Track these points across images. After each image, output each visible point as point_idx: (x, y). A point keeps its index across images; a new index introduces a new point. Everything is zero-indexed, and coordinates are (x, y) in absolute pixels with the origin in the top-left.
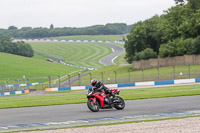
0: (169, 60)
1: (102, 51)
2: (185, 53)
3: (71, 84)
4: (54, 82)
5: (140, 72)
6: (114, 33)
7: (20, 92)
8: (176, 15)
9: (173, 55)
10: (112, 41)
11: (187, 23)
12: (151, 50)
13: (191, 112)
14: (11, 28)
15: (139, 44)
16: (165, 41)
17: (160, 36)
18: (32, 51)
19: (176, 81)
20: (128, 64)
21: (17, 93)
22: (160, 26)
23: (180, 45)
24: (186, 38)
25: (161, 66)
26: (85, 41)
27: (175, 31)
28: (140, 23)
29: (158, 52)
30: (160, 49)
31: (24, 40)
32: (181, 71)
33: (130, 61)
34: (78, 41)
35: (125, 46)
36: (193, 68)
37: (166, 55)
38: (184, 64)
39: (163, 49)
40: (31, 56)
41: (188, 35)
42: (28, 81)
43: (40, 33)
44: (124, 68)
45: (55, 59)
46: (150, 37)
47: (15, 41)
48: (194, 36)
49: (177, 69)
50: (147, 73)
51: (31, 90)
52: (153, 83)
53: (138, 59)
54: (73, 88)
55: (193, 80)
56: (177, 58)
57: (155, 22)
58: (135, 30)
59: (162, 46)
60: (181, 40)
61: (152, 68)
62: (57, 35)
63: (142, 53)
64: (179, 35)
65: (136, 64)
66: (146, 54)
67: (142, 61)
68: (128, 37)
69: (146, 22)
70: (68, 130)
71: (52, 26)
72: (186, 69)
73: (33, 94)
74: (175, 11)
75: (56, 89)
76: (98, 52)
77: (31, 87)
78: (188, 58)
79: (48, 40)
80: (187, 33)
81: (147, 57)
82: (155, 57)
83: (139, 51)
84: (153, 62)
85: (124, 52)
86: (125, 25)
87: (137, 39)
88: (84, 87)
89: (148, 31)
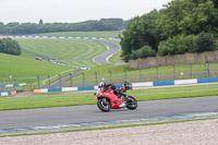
0: (169, 59)
1: (96, 50)
2: (186, 51)
3: (61, 85)
4: (44, 82)
5: (137, 72)
6: (109, 29)
7: (6, 94)
8: (176, 9)
9: (174, 53)
10: (107, 38)
11: (187, 18)
12: (149, 48)
13: (192, 115)
15: (136, 41)
16: (165, 38)
17: (159, 32)
18: (19, 49)
19: (176, 82)
20: (124, 63)
21: (3, 94)
22: (159, 22)
23: (180, 43)
24: (188, 34)
25: (160, 65)
26: (78, 38)
27: (176, 27)
28: (137, 18)
29: (157, 50)
30: (159, 47)
31: (11, 37)
32: (182, 70)
33: (127, 60)
34: (70, 38)
35: (121, 44)
36: (195, 67)
37: (165, 53)
38: (185, 63)
39: (162, 46)
40: (18, 54)
41: (189, 31)
42: (15, 81)
43: (28, 29)
44: (120, 67)
45: (44, 58)
46: (148, 34)
48: (196, 33)
49: (178, 68)
50: (145, 73)
51: (18, 91)
52: (151, 83)
53: (135, 58)
54: (64, 89)
55: (195, 81)
56: (178, 56)
57: (154, 18)
58: (132, 26)
59: (161, 43)
60: (182, 37)
61: (150, 67)
62: (47, 32)
63: (140, 51)
64: (180, 32)
65: (133, 63)
66: (144, 52)
67: (140, 60)
68: (124, 33)
69: (144, 17)
70: (58, 135)
71: (41, 21)
72: (188, 68)
73: (20, 95)
74: (175, 6)
75: (46, 90)
76: (92, 50)
77: (18, 88)
78: (190, 57)
79: (37, 37)
80: (188, 29)
81: (145, 56)
82: (154, 56)
83: (137, 48)
84: (152, 61)
85: (120, 50)
86: (121, 20)
87: (134, 36)
88: (76, 89)
89: (146, 26)
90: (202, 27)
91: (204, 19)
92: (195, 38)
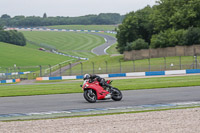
0: (161, 51)
1: (95, 41)
2: (176, 44)
3: (61, 74)
4: (46, 71)
5: (132, 62)
6: (107, 23)
7: (11, 81)
8: (168, 5)
9: (165, 46)
10: (105, 31)
11: (178, 14)
12: (143, 41)
14: (5, 16)
16: (157, 32)
17: (152, 26)
18: (24, 40)
19: (167, 72)
20: (119, 55)
21: (8, 81)
22: (152, 16)
23: (171, 36)
24: (178, 28)
25: (152, 57)
26: (79, 30)
27: (167, 22)
28: (132, 13)
29: (149, 43)
30: (152, 40)
31: (17, 29)
32: (172, 61)
33: (121, 52)
34: (70, 30)
35: (117, 36)
36: (185, 60)
37: (157, 46)
38: (175, 55)
39: (154, 39)
40: (23, 45)
41: (179, 26)
42: (20, 70)
43: (33, 22)
44: (115, 58)
45: (47, 48)
46: (142, 28)
47: (8, 29)
48: (186, 28)
49: (168, 60)
50: (138, 63)
51: (21, 79)
52: (144, 74)
53: (130, 50)
54: (63, 78)
55: (184, 71)
56: (169, 49)
57: (147, 13)
58: (127, 20)
59: (153, 36)
60: (173, 31)
61: (143, 58)
62: (50, 24)
63: (134, 44)
64: (171, 26)
65: (128, 55)
66: (137, 45)
67: (134, 51)
68: (120, 27)
69: (139, 12)
71: (45, 15)
72: (177, 60)
73: (23, 83)
74: (167, 2)
75: (47, 78)
76: (91, 42)
77: (22, 76)
78: (180, 49)
79: (41, 29)
80: (179, 24)
81: (139, 48)
82: (147, 48)
83: (131, 41)
84: (145, 53)
85: (116, 43)
86: (118, 15)
87: (128, 30)
88: (75, 77)
89: (140, 21)
90: (192, 22)
91: (194, 15)
92: (185, 32)
